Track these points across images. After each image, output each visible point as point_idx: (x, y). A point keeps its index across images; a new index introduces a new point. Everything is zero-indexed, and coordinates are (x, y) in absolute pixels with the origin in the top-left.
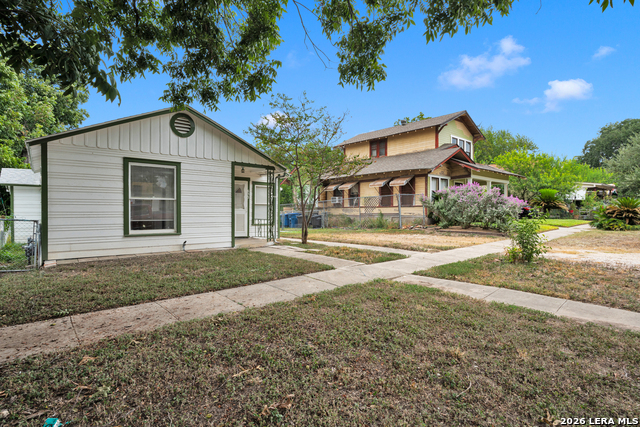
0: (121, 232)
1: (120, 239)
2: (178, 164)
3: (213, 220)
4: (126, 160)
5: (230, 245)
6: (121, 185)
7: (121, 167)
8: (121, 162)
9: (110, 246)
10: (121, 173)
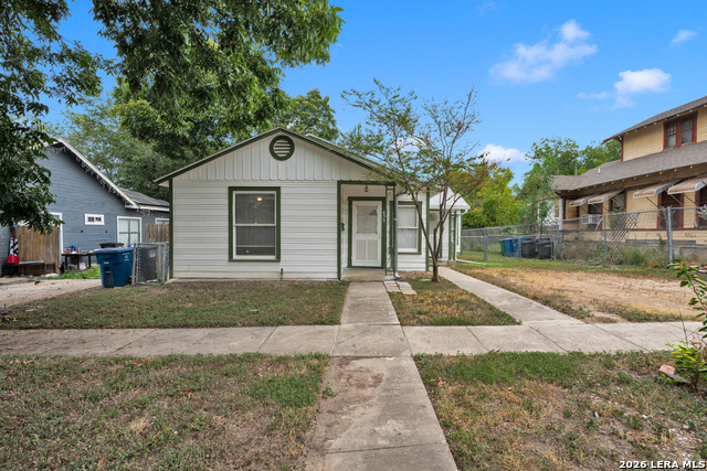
0: (227, 257)
1: (226, 263)
2: (278, 189)
3: (316, 247)
4: (231, 189)
5: (335, 276)
6: (226, 213)
7: (227, 196)
8: (226, 191)
9: (217, 269)
10: (226, 201)
